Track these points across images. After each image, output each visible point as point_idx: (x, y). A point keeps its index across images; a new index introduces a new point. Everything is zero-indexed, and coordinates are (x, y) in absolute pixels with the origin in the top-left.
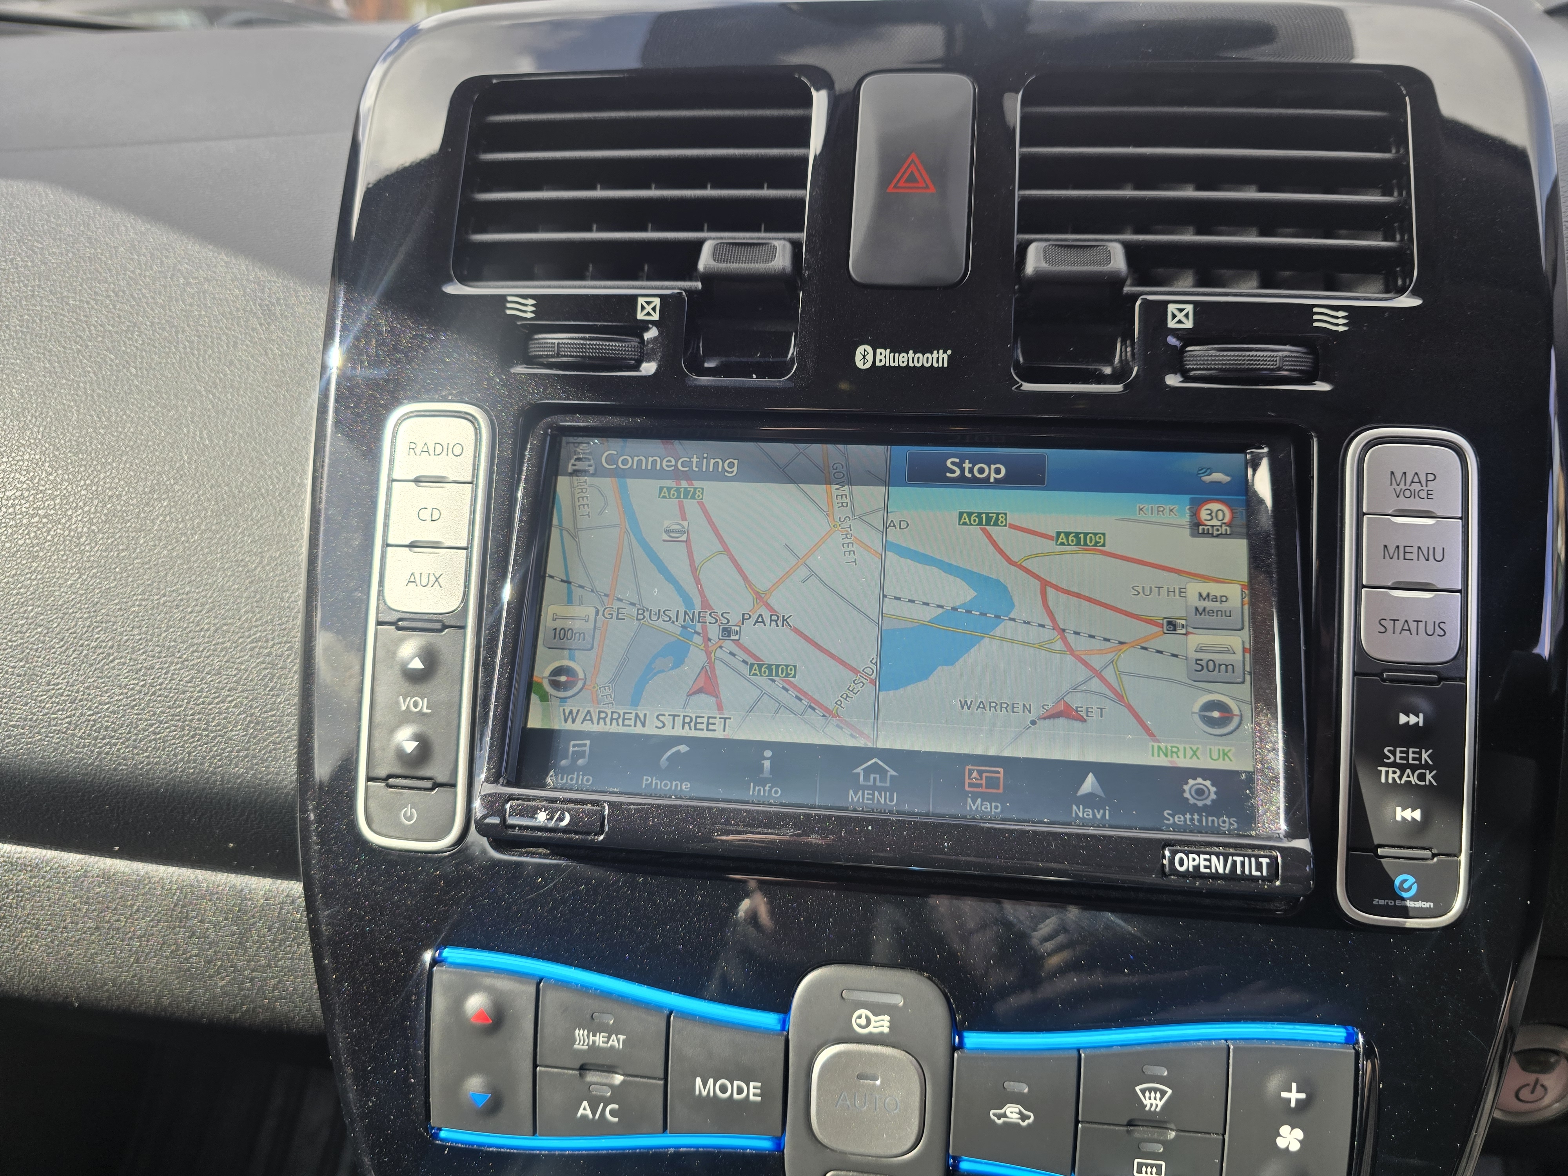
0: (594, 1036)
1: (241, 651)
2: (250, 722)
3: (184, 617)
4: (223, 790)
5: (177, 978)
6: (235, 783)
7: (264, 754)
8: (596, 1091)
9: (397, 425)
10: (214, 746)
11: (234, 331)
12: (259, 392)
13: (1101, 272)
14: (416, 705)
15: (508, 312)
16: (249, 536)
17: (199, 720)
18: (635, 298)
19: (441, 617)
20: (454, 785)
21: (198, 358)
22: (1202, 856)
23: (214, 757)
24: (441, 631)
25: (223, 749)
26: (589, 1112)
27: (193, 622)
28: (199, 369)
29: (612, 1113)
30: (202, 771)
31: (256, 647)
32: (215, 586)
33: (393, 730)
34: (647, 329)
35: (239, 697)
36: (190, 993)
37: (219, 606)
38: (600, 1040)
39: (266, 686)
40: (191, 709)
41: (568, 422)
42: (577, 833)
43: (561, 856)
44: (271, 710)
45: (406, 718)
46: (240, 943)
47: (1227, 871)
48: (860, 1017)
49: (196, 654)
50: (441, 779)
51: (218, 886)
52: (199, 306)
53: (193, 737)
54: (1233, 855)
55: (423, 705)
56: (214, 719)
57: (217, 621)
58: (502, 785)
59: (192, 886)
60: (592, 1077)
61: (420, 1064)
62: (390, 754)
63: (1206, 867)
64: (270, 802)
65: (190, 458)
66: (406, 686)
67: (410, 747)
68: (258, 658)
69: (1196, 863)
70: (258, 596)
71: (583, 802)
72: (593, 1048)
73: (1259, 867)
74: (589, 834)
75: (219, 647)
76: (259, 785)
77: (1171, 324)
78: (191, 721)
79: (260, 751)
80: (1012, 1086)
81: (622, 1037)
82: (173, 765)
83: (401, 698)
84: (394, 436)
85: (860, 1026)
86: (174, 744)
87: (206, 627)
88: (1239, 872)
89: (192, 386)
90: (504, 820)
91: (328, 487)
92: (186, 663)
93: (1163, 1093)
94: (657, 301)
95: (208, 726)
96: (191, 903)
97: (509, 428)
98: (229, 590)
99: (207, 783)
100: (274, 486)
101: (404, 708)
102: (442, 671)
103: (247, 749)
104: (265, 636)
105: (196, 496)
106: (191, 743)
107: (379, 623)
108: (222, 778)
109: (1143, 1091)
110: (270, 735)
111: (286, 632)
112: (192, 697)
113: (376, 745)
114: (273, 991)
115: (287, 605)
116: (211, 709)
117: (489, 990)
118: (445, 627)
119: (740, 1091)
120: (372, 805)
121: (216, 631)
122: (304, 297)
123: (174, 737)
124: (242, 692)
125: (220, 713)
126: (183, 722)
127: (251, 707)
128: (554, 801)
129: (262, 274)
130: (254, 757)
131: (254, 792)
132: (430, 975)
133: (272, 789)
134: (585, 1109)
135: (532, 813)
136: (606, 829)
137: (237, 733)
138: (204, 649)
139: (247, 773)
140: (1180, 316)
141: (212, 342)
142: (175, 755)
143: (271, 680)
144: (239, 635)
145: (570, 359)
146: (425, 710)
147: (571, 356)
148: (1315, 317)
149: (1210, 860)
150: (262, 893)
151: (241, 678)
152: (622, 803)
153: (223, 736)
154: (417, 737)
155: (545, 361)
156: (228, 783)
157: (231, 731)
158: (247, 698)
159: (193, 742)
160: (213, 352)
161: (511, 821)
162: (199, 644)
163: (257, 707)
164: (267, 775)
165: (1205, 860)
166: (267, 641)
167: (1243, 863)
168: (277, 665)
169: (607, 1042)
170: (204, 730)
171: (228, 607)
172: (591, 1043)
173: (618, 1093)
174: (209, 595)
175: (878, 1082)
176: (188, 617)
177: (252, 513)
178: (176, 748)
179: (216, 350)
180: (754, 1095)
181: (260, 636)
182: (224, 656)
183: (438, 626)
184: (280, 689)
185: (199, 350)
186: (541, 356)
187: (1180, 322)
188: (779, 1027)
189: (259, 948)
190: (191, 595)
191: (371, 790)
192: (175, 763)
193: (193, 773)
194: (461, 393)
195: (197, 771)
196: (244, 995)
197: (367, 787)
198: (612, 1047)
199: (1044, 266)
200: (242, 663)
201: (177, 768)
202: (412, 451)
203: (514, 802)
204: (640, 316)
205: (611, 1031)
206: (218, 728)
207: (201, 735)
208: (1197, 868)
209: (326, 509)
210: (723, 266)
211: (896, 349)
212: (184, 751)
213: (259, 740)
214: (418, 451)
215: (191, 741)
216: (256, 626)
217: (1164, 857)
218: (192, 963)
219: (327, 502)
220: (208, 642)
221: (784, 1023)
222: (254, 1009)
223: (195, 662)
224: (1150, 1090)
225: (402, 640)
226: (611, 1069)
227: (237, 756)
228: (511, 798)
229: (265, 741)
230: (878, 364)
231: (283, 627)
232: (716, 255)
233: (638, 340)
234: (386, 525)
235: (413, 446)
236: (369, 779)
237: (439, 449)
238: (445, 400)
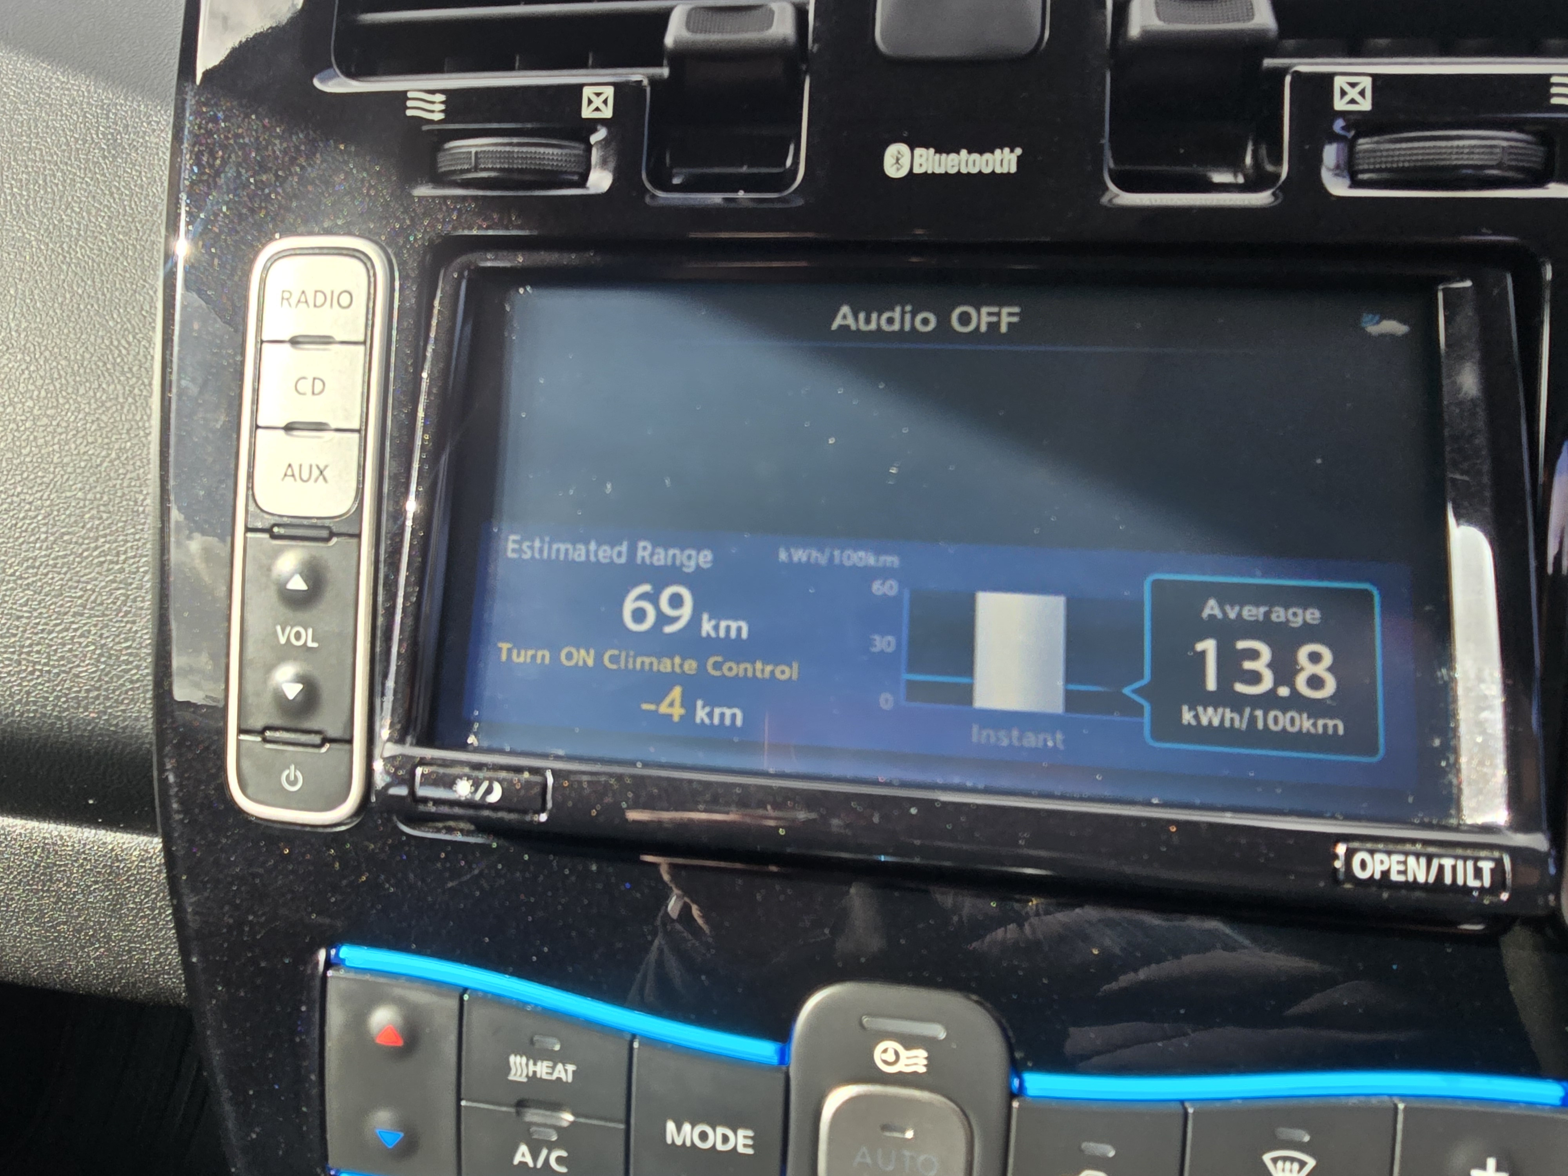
0: (535, 1064)
1: (86, 568)
2: (101, 655)
3: (16, 524)
4: (71, 739)
5: (44, 948)
6: (85, 730)
7: (119, 695)
8: (538, 1134)
9: (266, 269)
10: (57, 685)
11: (71, 166)
12: (103, 241)
13: (1242, 32)
14: (298, 636)
15: (409, 113)
16: (93, 422)
17: (38, 652)
18: (579, 88)
19: (327, 523)
20: (350, 741)
21: (27, 200)
22: (1396, 858)
23: (58, 698)
24: (327, 540)
25: (69, 689)
26: (529, 1160)
27: (26, 531)
28: (28, 213)
29: (559, 1160)
30: (44, 715)
31: (104, 562)
32: (52, 486)
33: (270, 668)
34: (595, 130)
35: (85, 624)
36: (60, 964)
37: (58, 511)
38: (542, 1069)
39: (119, 610)
40: (28, 638)
41: (490, 261)
42: (510, 810)
43: (489, 834)
44: (126, 640)
45: (286, 653)
46: (113, 911)
47: (1431, 879)
48: (885, 1051)
49: (31, 571)
50: (332, 733)
51: (85, 845)
52: (28, 136)
53: (32, 673)
54: (1440, 856)
55: (308, 638)
56: (56, 651)
57: (55, 529)
58: (411, 745)
59: (54, 844)
60: (533, 1116)
61: (315, 1091)
62: (267, 698)
63: (1399, 872)
64: (129, 753)
65: (19, 326)
66: (283, 611)
67: (293, 691)
68: (107, 576)
69: (1385, 867)
70: (105, 498)
71: (518, 770)
72: (533, 1079)
73: (1478, 873)
74: (525, 812)
75: (60, 561)
76: (115, 732)
77: (1340, 105)
78: (28, 653)
79: (114, 691)
80: (1094, 1148)
81: (571, 1068)
82: (9, 708)
83: (279, 628)
84: (263, 281)
85: (886, 1062)
86: (9, 682)
87: (43, 536)
88: (1448, 880)
89: (19, 234)
90: (412, 792)
91: (179, 352)
92: (19, 582)
93: (1303, 1164)
94: (609, 92)
95: (50, 660)
96: (55, 864)
97: (413, 269)
98: (70, 491)
99: (51, 730)
100: (123, 360)
101: (283, 640)
102: (329, 594)
103: (98, 689)
104: (115, 549)
105: (26, 372)
106: (29, 681)
107: (248, 530)
108: (70, 723)
109: (1275, 1160)
110: (127, 671)
111: (140, 544)
112: (28, 624)
113: (249, 688)
114: (154, 965)
115: (141, 509)
116: (51, 640)
117: (399, 1002)
118: (332, 534)
119: (725, 1139)
120: (246, 764)
121: (54, 542)
122: (158, 123)
123: (9, 673)
124: (89, 618)
125: (64, 645)
126: (19, 655)
127: (101, 636)
128: (478, 767)
129: (107, 96)
130: (107, 698)
131: (109, 742)
132: (324, 978)
133: (131, 737)
134: (523, 1155)
135: (449, 783)
136: (549, 805)
137: (86, 669)
138: (41, 565)
139: (99, 718)
140: (1353, 93)
141: (45, 181)
142: (11, 695)
143: (124, 603)
144: (84, 546)
145: (493, 174)
146: (310, 644)
147: (492, 169)
148: (1554, 90)
149: (1405, 863)
150: (136, 853)
151: (87, 600)
152: (570, 772)
153: (68, 673)
154: (300, 679)
155: (458, 178)
156: (76, 731)
157: (78, 666)
158: (95, 625)
159: (32, 680)
160: (46, 192)
161: (422, 792)
162: (35, 559)
163: (108, 637)
164: (124, 720)
165: (1399, 862)
166: (118, 554)
167: (1454, 868)
168: (131, 584)
169: (551, 1074)
170: (46, 664)
171: (68, 512)
172: (531, 1074)
173: (566, 1136)
174: (45, 497)
175: (909, 1134)
176: (20, 525)
177: (95, 394)
178: (12, 687)
179: (49, 190)
180: (745, 1146)
181: (109, 548)
182: (65, 574)
183: (324, 533)
184: (135, 615)
185: (28, 190)
186: (454, 172)
187: (1353, 101)
188: (775, 1060)
189: (136, 916)
190: (22, 497)
191: (244, 746)
192: (11, 705)
193: (33, 718)
194: (348, 224)
195: (38, 715)
196: (121, 968)
197: (239, 742)
198: (559, 1079)
199: (1156, 24)
200: (88, 583)
201: (14, 712)
202: (285, 302)
203: (427, 770)
204: (587, 113)
205: (555, 1058)
206: (62, 663)
207: (41, 671)
208: (1386, 874)
209: (179, 380)
210: (700, 37)
211: (943, 148)
212: (21, 691)
213: (112, 678)
214: (294, 301)
215: (30, 677)
216: (105, 536)
217: (1336, 857)
218: (59, 932)
219: (179, 373)
220: (45, 556)
221: (783, 1056)
222: (134, 984)
223: (30, 580)
224: (1285, 1159)
225: (276, 553)
226: (556, 1107)
227: (86, 698)
228: (423, 762)
229: (119, 679)
230: (917, 170)
231: (137, 537)
232: (691, 22)
233: (582, 146)
234: (256, 401)
235: (286, 295)
236: (241, 731)
237: (320, 298)
238: (328, 232)
